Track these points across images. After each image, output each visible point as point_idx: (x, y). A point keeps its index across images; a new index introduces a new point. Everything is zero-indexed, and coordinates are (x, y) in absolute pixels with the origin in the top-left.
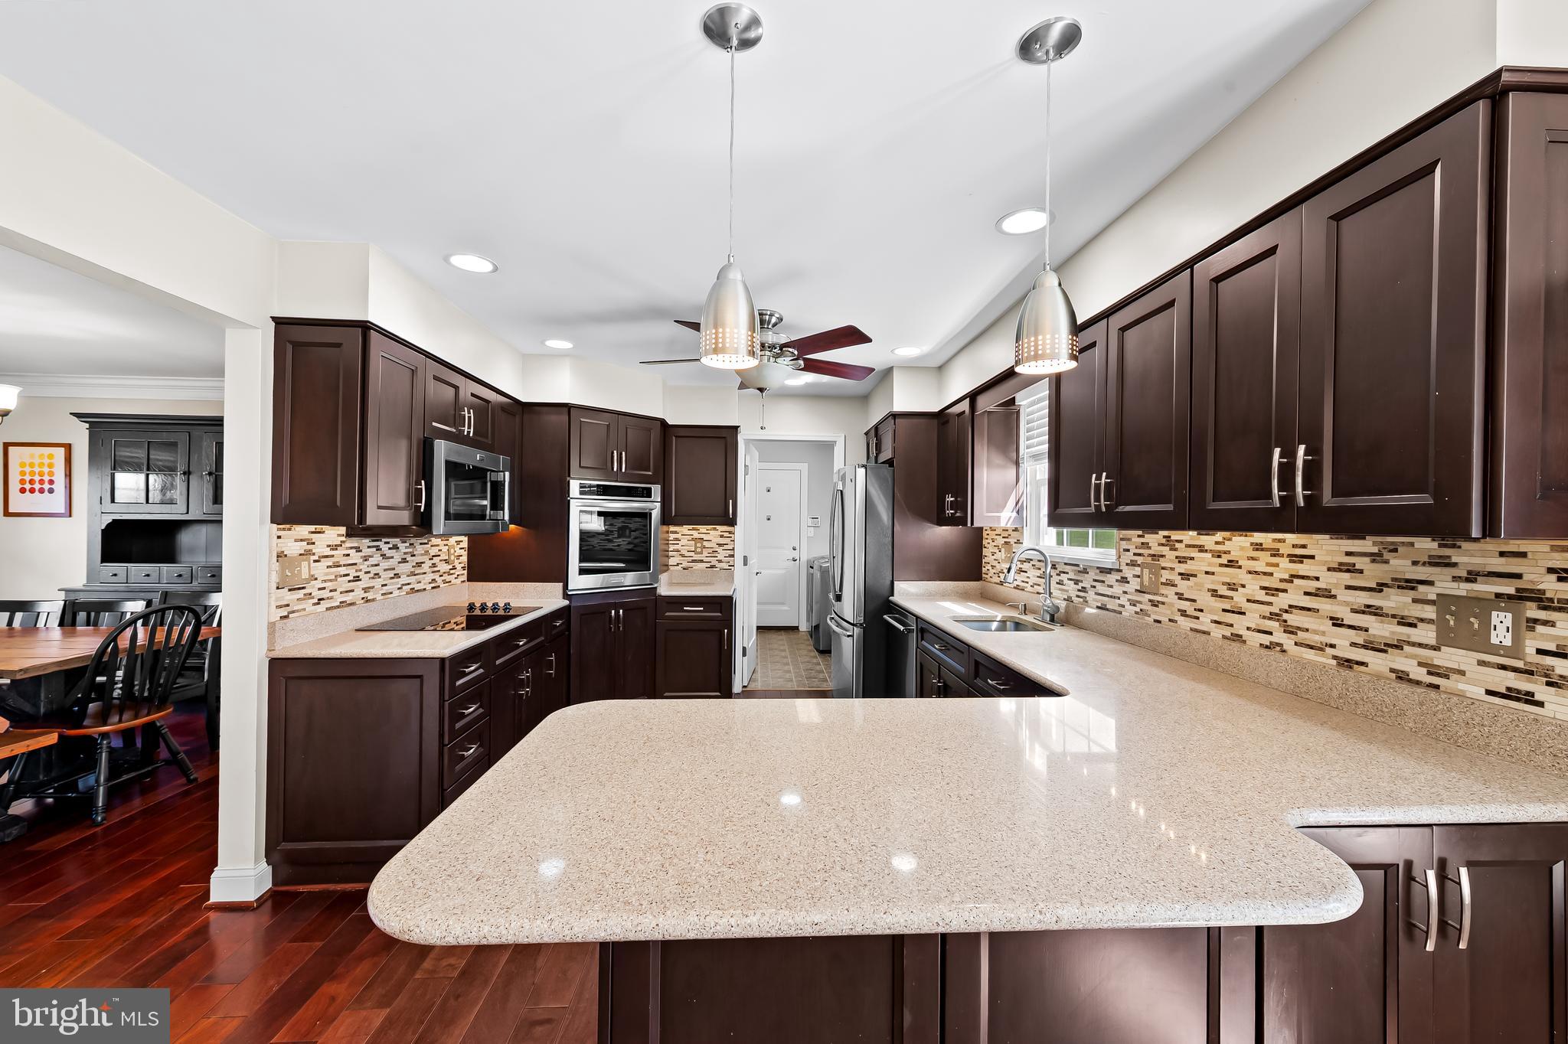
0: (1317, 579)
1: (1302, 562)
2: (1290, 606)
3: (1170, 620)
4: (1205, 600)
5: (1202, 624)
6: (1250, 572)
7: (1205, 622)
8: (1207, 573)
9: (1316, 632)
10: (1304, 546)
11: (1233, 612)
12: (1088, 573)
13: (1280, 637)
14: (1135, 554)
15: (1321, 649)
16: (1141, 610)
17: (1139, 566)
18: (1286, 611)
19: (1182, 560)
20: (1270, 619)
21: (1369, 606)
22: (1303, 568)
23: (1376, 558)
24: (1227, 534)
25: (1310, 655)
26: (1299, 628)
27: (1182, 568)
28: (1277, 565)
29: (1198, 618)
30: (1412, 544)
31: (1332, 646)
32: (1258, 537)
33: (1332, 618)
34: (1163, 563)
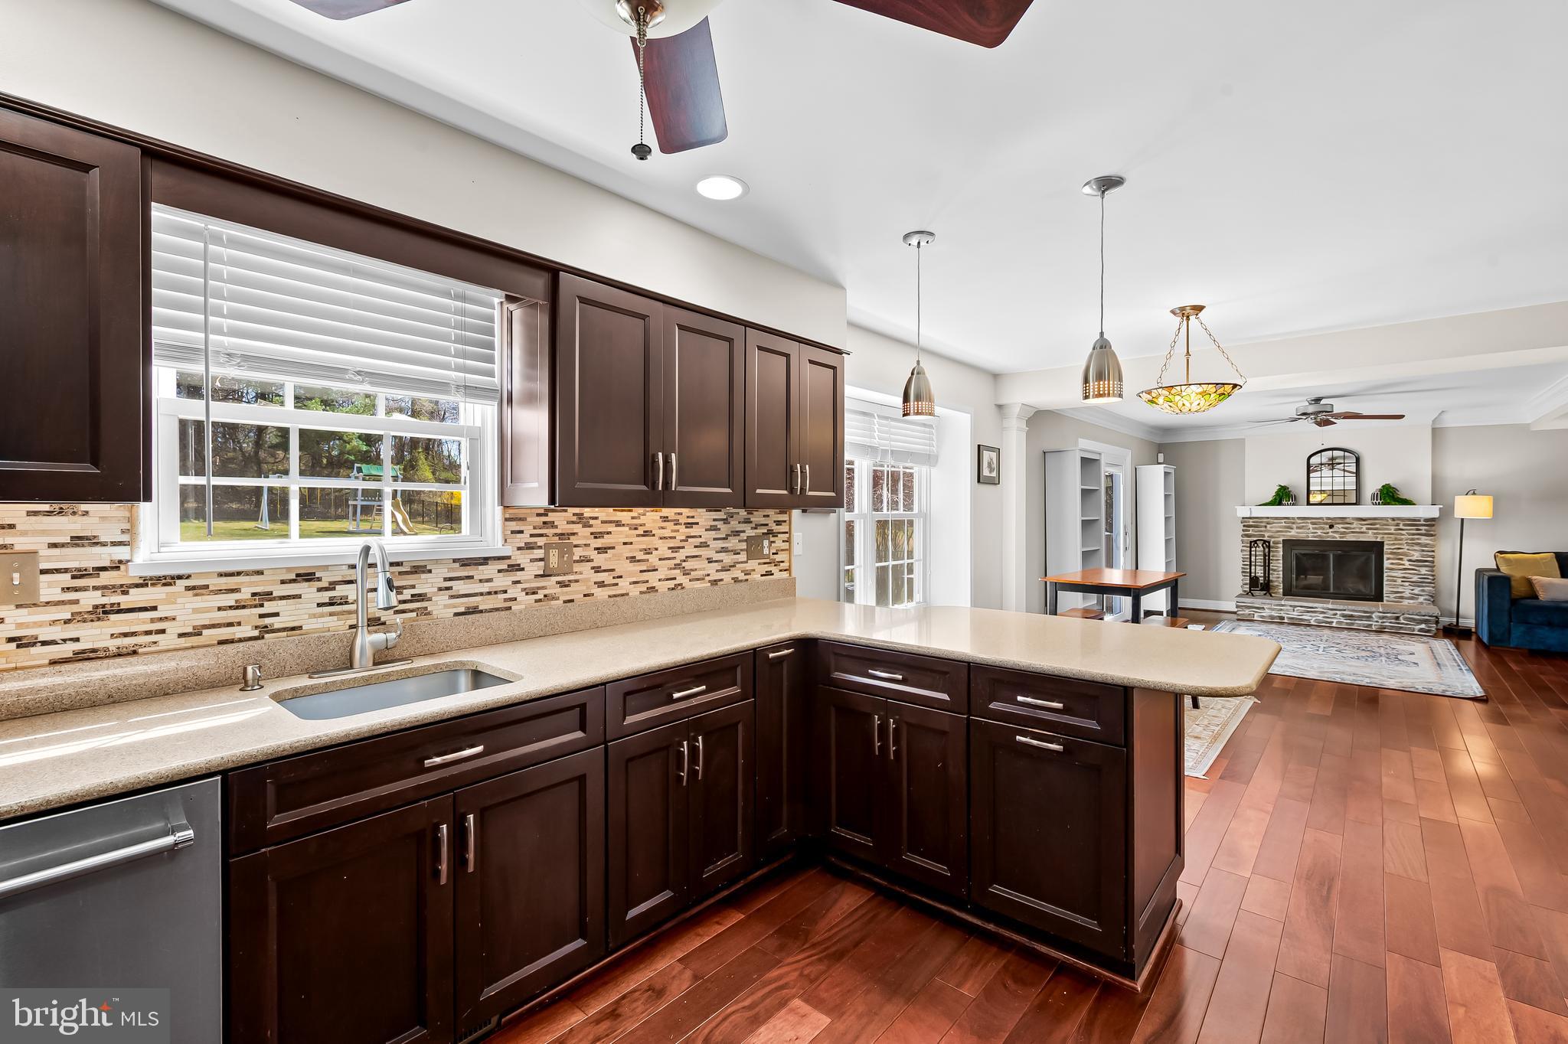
0: (701, 536)
1: (692, 527)
2: (687, 557)
3: (585, 596)
4: (624, 567)
5: (622, 588)
6: (661, 538)
7: (624, 585)
8: (625, 544)
9: (701, 569)
10: (693, 517)
11: (649, 571)
12: (430, 571)
13: (682, 579)
14: (532, 536)
15: (703, 579)
16: (545, 596)
17: (540, 547)
18: (684, 561)
19: (597, 535)
20: (674, 569)
21: (723, 548)
22: (693, 531)
23: (725, 521)
24: (641, 510)
25: (698, 585)
26: (692, 570)
27: (599, 543)
28: (678, 531)
29: (617, 584)
30: (738, 513)
31: (708, 575)
32: (667, 512)
33: (708, 559)
34: (574, 540)
